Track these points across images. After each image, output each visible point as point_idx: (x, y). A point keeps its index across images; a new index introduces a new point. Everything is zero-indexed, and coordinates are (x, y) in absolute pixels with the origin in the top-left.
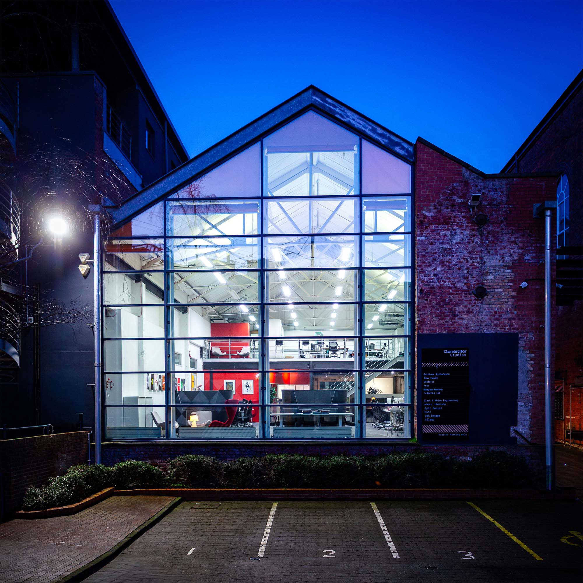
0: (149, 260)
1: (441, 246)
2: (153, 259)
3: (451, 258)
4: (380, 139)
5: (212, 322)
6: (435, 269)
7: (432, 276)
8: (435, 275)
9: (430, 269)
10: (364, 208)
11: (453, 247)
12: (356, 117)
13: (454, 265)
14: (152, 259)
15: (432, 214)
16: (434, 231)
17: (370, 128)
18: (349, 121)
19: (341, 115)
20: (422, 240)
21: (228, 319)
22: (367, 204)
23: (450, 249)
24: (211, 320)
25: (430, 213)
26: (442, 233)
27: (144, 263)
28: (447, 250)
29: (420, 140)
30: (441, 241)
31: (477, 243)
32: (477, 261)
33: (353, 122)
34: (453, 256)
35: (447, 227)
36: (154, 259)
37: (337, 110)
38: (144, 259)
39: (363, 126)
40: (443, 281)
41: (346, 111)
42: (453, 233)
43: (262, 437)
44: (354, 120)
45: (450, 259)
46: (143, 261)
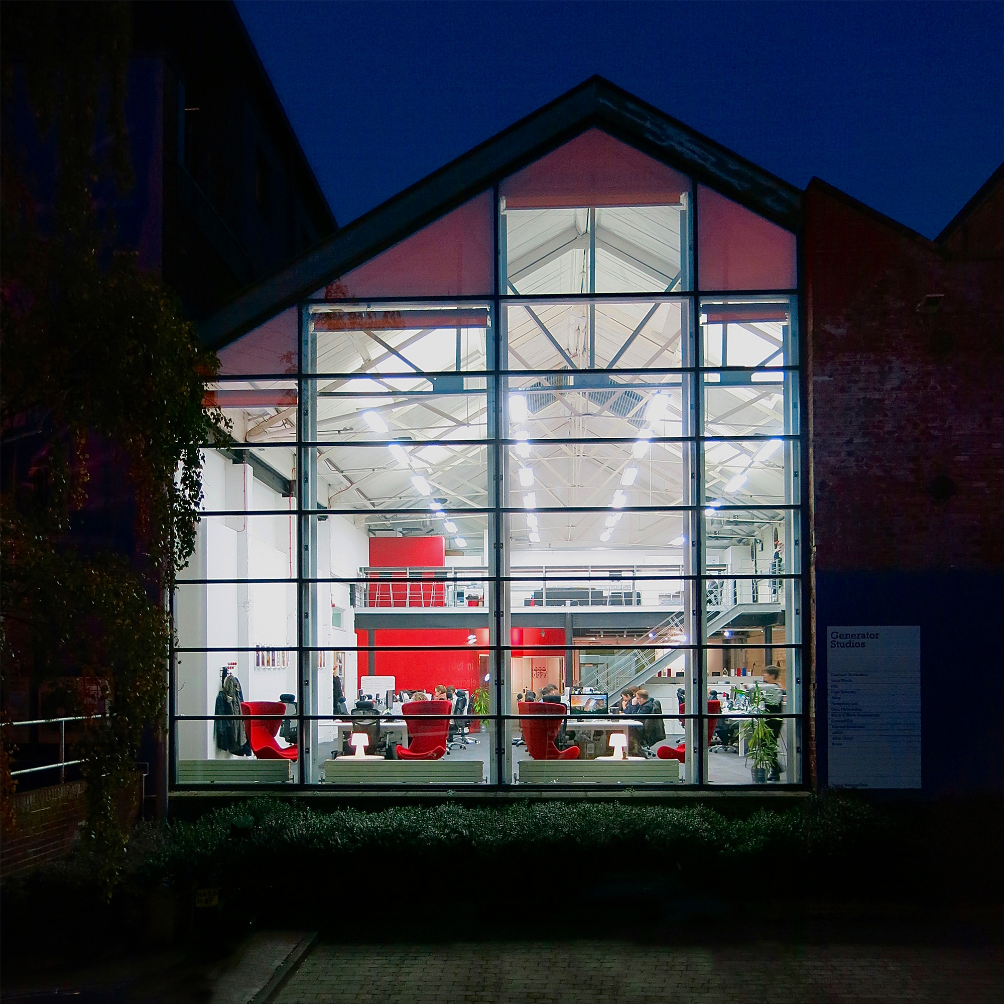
0: (261, 419)
1: (861, 395)
2: (268, 417)
3: (881, 419)
4: (735, 182)
5: (372, 536)
6: (850, 442)
7: (843, 454)
8: (849, 454)
9: (839, 441)
10: (703, 318)
11: (886, 397)
12: (684, 138)
13: (888, 433)
14: (266, 418)
15: (841, 331)
16: (848, 364)
17: (713, 159)
18: (672, 146)
19: (653, 133)
20: (823, 382)
21: (404, 529)
22: (708, 309)
23: (880, 401)
24: (370, 530)
25: (839, 327)
26: (863, 369)
27: (251, 425)
28: (875, 402)
29: (816, 183)
30: (861, 385)
31: (934, 388)
32: (934, 425)
33: (679, 148)
34: (886, 415)
35: (872, 356)
36: (270, 418)
37: (648, 125)
38: (250, 417)
39: (699, 156)
40: (866, 465)
41: (665, 126)
42: (887, 368)
43: (495, 783)
44: (681, 144)
45: (880, 421)
46: (249, 420)
